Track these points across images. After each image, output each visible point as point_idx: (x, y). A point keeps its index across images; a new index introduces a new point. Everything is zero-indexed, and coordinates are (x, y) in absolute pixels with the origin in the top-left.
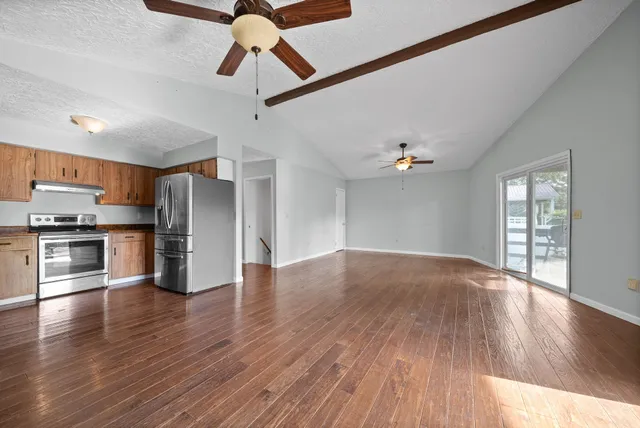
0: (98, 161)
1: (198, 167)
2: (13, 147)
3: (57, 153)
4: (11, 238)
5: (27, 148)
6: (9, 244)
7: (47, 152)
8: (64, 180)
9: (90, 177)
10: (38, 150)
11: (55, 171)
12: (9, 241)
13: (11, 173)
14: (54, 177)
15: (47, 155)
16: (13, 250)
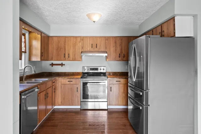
0: (105, 37)
1: (159, 30)
2: (76, 37)
3: (90, 37)
4: (72, 78)
5: (80, 37)
6: (72, 81)
7: (87, 37)
8: (92, 50)
9: (102, 47)
10: (84, 37)
11: (89, 46)
12: (72, 80)
13: (75, 49)
14: (88, 49)
15: (86, 39)
16: (73, 84)
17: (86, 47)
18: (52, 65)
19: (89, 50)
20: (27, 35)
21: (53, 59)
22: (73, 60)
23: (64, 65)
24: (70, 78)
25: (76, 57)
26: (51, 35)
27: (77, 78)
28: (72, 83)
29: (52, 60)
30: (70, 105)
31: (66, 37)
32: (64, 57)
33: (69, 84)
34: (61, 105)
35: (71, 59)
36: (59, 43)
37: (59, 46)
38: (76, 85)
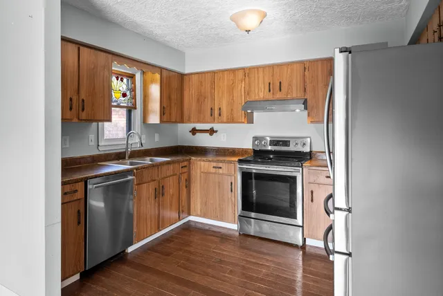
2: (233, 71)
3: (264, 67)
4: (221, 162)
5: (243, 69)
6: (221, 168)
7: (257, 68)
8: (270, 96)
9: (294, 88)
10: (251, 69)
11: (262, 87)
12: (220, 165)
13: (233, 97)
14: (261, 95)
15: (256, 72)
16: (223, 174)
17: (257, 92)
18: (194, 131)
19: (262, 97)
20: (138, 77)
21: (192, 120)
22: (227, 122)
23: (216, 132)
24: (218, 161)
25: (235, 116)
26: (187, 71)
27: (230, 162)
28: (221, 171)
29: (189, 121)
30: (216, 218)
31: (214, 72)
32: (211, 115)
33: (215, 173)
34: (200, 216)
35: (225, 120)
36: (202, 85)
37: (201, 92)
38: (229, 177)
